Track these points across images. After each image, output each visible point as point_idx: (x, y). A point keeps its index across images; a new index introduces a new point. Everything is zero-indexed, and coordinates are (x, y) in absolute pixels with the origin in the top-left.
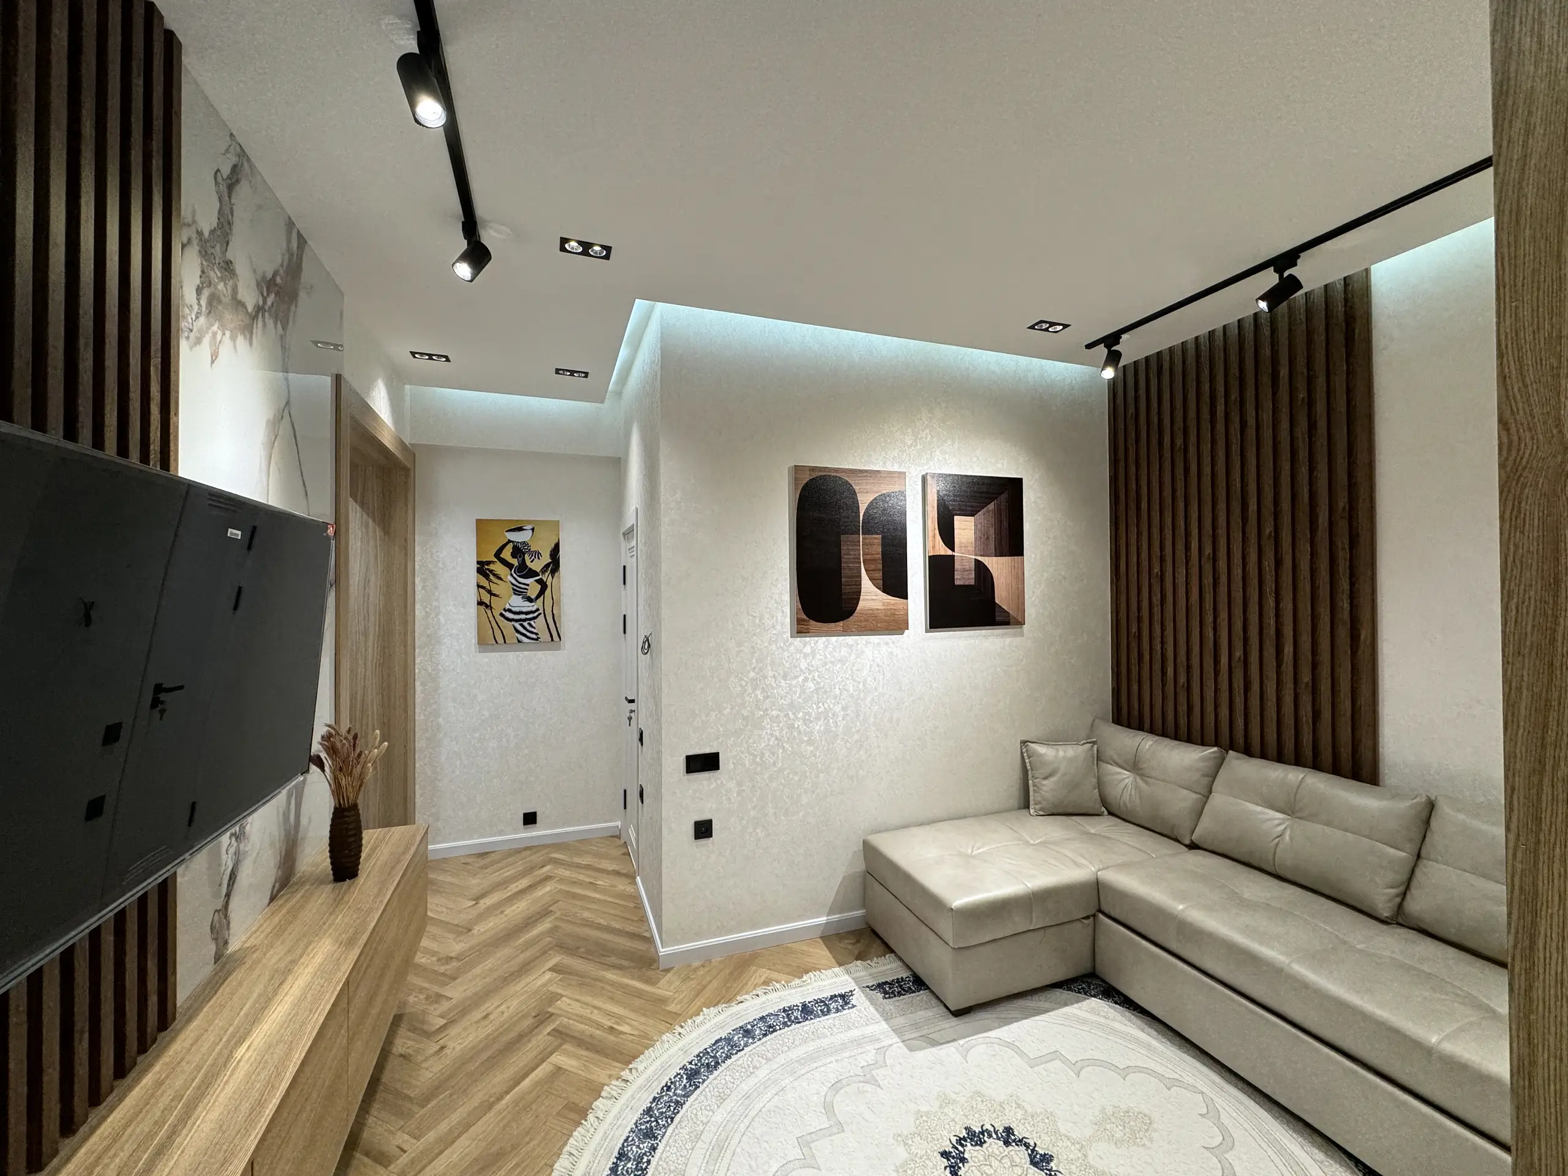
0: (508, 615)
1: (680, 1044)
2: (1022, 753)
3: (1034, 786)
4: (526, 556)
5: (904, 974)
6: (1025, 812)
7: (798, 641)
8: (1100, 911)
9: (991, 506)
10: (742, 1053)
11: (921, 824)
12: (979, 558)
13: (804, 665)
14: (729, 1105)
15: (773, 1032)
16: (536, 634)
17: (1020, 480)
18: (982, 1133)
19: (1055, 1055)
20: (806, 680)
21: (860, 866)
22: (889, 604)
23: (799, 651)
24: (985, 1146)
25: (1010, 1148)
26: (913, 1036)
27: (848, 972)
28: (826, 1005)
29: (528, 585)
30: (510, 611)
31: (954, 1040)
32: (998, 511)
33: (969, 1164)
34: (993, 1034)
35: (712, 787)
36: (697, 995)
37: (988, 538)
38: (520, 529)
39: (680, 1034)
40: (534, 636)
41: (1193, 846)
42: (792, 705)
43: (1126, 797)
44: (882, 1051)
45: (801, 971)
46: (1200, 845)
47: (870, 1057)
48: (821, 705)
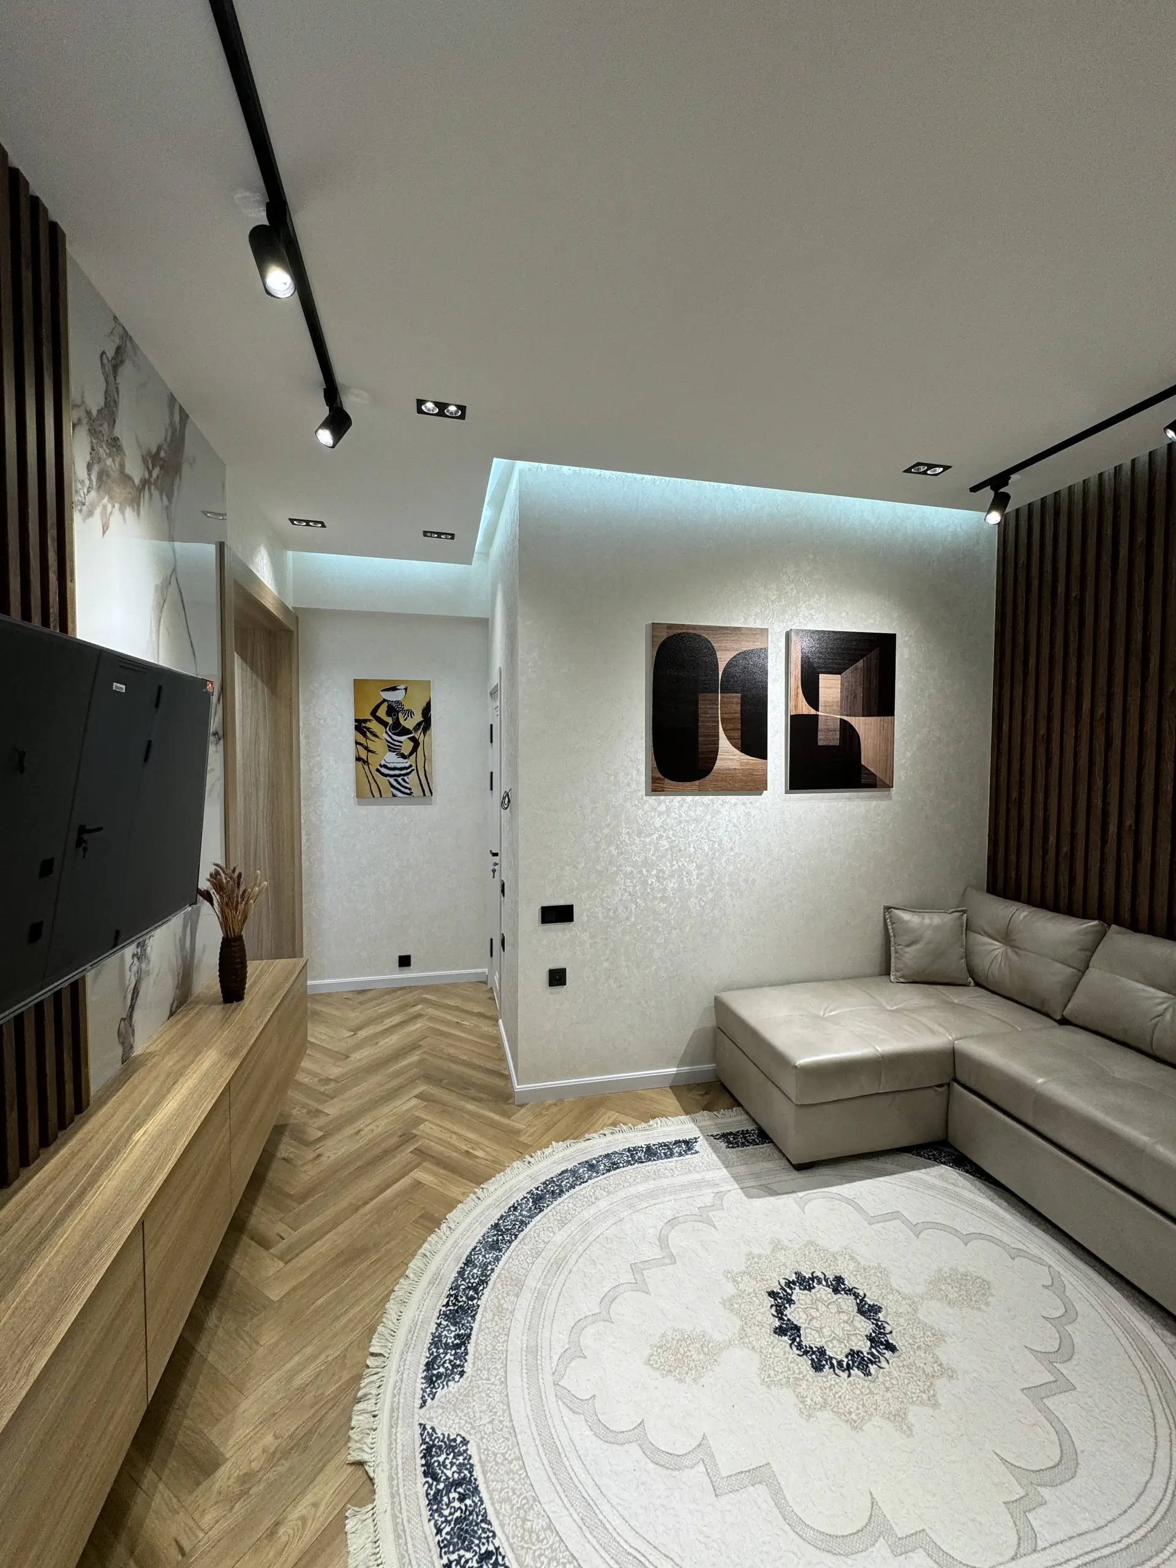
0: (383, 770)
1: (530, 1171)
2: (885, 920)
3: (896, 953)
4: (400, 714)
5: (750, 1127)
6: (885, 978)
7: (652, 800)
8: (956, 1080)
9: (860, 664)
10: (587, 1184)
11: (772, 984)
12: (842, 717)
13: (658, 823)
14: (571, 1228)
15: (616, 1169)
16: (410, 789)
17: (894, 635)
18: (812, 1279)
19: (896, 1215)
20: (661, 836)
21: (711, 1022)
22: (747, 764)
23: (653, 809)
24: (813, 1291)
25: (839, 1296)
26: (752, 1184)
27: (694, 1121)
28: (669, 1148)
29: (401, 742)
30: (385, 766)
31: (794, 1192)
32: (867, 671)
33: (795, 1306)
34: (834, 1189)
35: (566, 938)
36: (547, 1130)
37: (855, 697)
38: (394, 689)
39: (529, 1162)
40: (407, 791)
41: (1064, 1022)
42: (645, 862)
43: (995, 969)
44: (721, 1196)
45: (648, 1117)
46: (1074, 1021)
47: (708, 1200)
48: (675, 863)
